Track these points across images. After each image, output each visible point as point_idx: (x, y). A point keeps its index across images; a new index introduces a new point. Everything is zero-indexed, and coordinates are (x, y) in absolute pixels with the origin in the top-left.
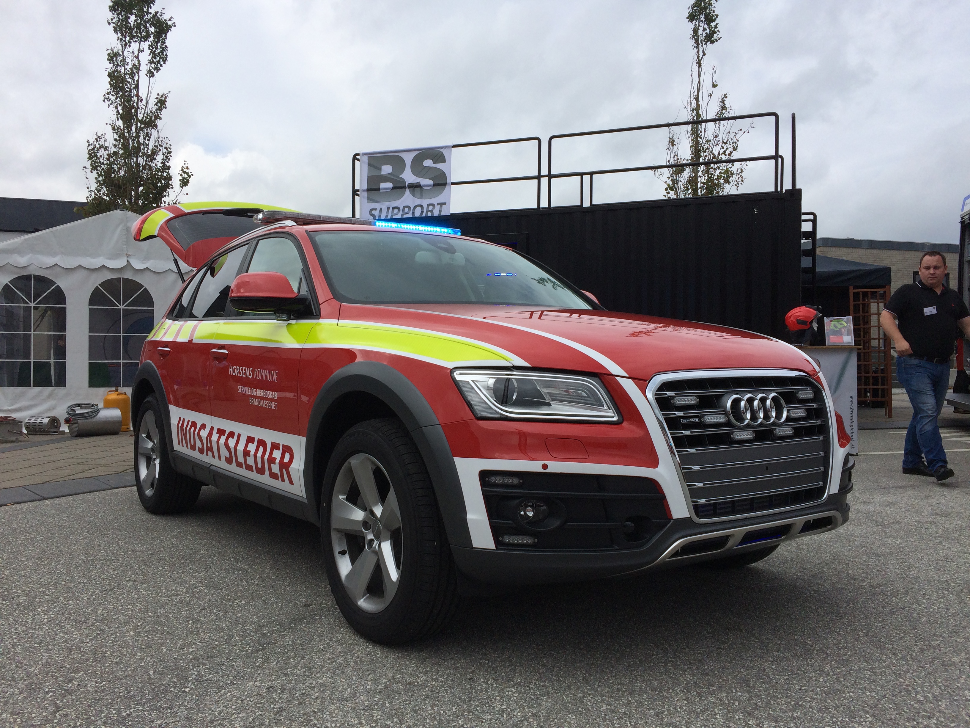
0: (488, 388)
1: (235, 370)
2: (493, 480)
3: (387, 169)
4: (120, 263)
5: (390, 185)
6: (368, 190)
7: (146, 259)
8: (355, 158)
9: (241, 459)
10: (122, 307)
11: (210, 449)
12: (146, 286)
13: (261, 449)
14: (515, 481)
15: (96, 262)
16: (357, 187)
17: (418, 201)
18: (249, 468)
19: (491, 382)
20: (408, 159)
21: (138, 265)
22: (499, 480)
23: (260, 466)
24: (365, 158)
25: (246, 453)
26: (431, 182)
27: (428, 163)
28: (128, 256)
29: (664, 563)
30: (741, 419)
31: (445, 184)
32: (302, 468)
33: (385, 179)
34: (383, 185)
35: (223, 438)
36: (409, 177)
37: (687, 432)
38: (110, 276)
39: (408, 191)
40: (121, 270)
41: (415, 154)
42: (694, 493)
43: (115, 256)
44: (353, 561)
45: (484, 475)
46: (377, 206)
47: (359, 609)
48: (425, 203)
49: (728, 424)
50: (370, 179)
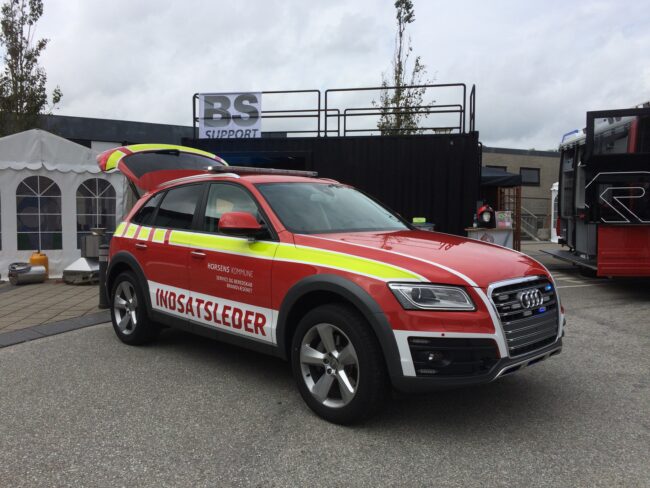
0: (408, 293)
1: (212, 266)
2: (414, 341)
3: (217, 105)
4: (36, 166)
5: (220, 116)
6: (205, 118)
7: (55, 163)
8: (195, 97)
9: (220, 318)
10: (39, 196)
11: (191, 310)
12: (56, 181)
13: (237, 315)
14: (426, 342)
15: (20, 165)
16: (197, 116)
17: (240, 128)
18: (228, 324)
19: (410, 289)
20: (232, 99)
21: (50, 167)
22: (418, 341)
23: (237, 323)
24: (203, 98)
25: (225, 316)
26: (248, 115)
27: (246, 103)
28: (43, 161)
29: (498, 379)
30: (526, 305)
31: (257, 117)
32: (274, 326)
33: (217, 112)
34: (215, 116)
35: (202, 306)
36: (232, 111)
37: (506, 314)
38: (30, 175)
39: (232, 121)
40: (38, 170)
41: (237, 96)
42: (509, 344)
43: (33, 161)
44: (315, 382)
45: (410, 339)
46: (211, 129)
47: (324, 406)
48: (244, 129)
49: (521, 308)
50: (207, 111)
